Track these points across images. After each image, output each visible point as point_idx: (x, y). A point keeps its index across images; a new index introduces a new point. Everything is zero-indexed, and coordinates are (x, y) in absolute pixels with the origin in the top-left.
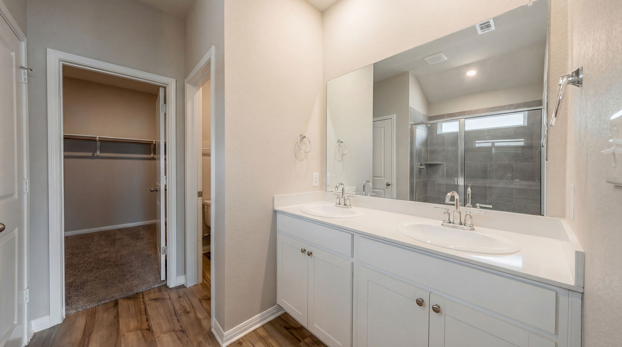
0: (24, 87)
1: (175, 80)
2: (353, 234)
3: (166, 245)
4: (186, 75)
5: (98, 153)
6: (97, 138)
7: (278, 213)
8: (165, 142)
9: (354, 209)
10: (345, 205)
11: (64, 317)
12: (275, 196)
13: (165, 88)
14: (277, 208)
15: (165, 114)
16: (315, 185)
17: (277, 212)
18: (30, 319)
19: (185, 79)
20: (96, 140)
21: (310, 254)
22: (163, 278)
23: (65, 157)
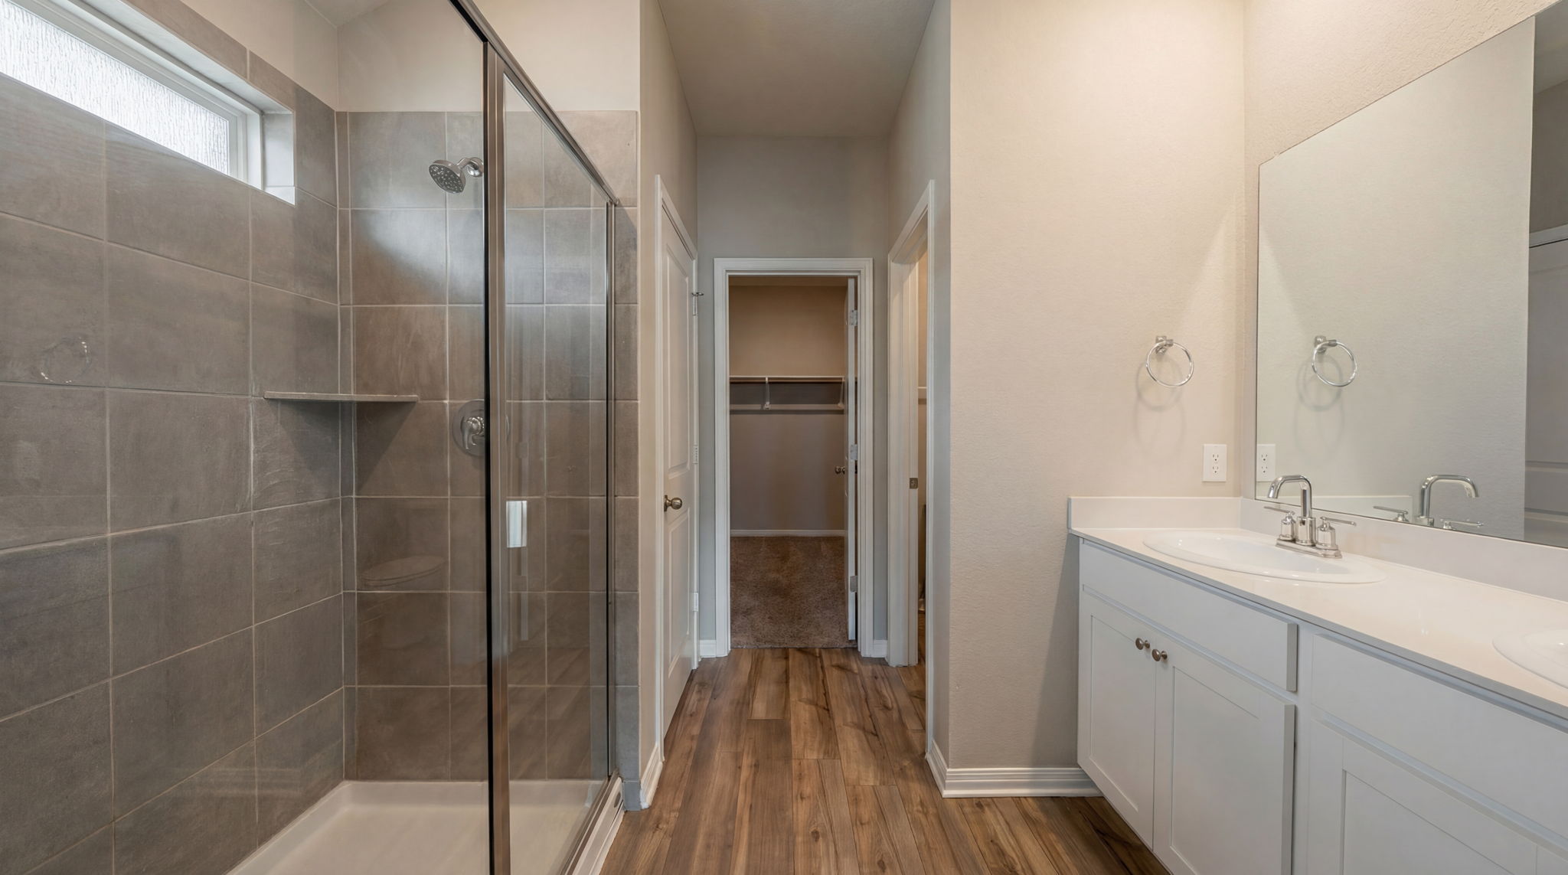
0: (695, 318)
1: (871, 259)
2: (1297, 626)
3: (856, 573)
4: (889, 247)
5: (768, 405)
6: (767, 380)
7: (1083, 543)
8: (856, 378)
9: (1348, 560)
10: (1313, 545)
11: (730, 649)
12: (1072, 498)
13: (856, 278)
14: (1078, 528)
15: (856, 328)
16: (1208, 476)
17: (1081, 540)
18: (699, 638)
19: (889, 251)
20: (765, 383)
21: (1161, 657)
22: (851, 636)
23: (732, 412)
